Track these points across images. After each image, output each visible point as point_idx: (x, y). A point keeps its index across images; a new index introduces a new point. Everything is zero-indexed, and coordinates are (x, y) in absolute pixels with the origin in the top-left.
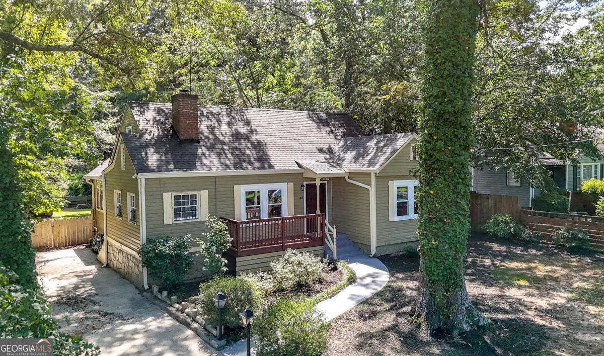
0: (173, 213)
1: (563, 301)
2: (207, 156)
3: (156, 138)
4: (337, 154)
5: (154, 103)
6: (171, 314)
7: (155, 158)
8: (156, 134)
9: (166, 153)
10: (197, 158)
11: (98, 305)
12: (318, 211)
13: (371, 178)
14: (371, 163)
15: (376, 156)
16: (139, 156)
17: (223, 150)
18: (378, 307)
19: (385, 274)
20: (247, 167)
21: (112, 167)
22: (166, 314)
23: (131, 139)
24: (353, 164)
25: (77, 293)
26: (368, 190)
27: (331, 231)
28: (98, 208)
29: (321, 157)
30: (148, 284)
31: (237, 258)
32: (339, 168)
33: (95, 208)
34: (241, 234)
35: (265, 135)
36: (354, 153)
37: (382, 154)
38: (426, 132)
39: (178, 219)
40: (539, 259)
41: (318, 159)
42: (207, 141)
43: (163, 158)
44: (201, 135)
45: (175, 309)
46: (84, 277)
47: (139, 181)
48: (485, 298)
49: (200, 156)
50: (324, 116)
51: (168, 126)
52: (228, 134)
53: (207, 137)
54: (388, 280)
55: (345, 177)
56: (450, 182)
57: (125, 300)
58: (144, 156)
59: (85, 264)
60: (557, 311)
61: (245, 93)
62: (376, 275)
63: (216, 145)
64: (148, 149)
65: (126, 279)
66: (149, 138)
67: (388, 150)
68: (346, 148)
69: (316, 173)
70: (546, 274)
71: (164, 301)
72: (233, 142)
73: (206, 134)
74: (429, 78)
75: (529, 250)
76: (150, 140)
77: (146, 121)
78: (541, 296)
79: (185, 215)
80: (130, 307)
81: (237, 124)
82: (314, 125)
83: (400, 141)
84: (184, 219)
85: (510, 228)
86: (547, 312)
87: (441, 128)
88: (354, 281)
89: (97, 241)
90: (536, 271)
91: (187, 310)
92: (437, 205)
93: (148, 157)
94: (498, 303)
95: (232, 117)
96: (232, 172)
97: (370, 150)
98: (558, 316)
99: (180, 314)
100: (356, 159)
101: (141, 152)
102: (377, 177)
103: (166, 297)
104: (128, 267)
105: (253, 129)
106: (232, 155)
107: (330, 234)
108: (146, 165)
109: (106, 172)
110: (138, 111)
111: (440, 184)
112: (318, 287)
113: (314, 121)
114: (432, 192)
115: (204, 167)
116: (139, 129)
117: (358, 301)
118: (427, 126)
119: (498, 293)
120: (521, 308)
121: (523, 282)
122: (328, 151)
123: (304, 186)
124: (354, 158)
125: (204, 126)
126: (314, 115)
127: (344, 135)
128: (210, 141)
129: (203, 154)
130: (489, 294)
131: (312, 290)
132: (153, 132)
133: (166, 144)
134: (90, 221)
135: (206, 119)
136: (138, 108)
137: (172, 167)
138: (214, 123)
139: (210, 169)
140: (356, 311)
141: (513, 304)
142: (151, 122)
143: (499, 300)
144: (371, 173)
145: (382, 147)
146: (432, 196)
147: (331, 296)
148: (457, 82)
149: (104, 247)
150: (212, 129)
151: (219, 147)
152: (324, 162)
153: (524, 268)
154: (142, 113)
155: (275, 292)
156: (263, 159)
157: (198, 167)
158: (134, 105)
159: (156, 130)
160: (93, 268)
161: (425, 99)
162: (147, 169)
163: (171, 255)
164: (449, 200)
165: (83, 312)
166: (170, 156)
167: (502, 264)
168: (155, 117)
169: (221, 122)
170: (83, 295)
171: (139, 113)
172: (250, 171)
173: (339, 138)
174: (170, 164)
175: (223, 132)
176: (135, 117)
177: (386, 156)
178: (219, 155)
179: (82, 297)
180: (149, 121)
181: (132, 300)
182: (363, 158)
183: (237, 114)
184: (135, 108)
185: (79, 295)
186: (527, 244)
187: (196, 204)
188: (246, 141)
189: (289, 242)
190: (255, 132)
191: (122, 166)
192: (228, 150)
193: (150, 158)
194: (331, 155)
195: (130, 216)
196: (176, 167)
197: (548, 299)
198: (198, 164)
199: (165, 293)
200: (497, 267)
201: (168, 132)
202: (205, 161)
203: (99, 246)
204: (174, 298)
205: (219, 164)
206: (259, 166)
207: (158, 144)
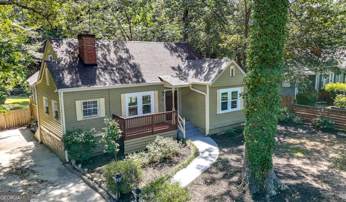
0: (83, 113)
1: (326, 168)
2: (103, 75)
3: (69, 64)
4: (184, 71)
5: (66, 39)
6: (85, 181)
7: (69, 78)
8: (69, 61)
9: (76, 73)
10: (96, 77)
11: (37, 174)
12: (174, 109)
13: (206, 88)
14: (206, 78)
15: (209, 74)
16: (58, 77)
17: (113, 71)
18: (215, 175)
19: (216, 149)
20: (128, 82)
21: (41, 81)
22: (81, 181)
23: (52, 65)
24: (194, 79)
25: (23, 165)
26: (205, 96)
27: (182, 121)
28: (33, 103)
29: (174, 73)
30: (68, 158)
31: (125, 141)
32: (186, 81)
33: (31, 103)
34: (127, 124)
35: (138, 59)
36: (194, 71)
37: (213, 72)
38: (253, 71)
39: (86, 117)
40: (305, 136)
41: (172, 75)
42: (102, 65)
43: (74, 78)
44: (98, 61)
45: (87, 178)
46: (27, 152)
47: (59, 94)
48: (279, 167)
49: (98, 75)
50: (174, 45)
51: (76, 55)
52: (115, 59)
53: (102, 62)
54: (218, 153)
55: (189, 87)
56: (268, 104)
57: (54, 170)
58: (62, 76)
59: (27, 140)
60: (324, 176)
61: (122, 26)
62: (211, 150)
63: (108, 67)
64: (64, 72)
65: (54, 153)
66: (64, 64)
67: (216, 70)
68: (189, 67)
69: (172, 85)
70: (312, 147)
71: (80, 171)
72: (119, 64)
73: (101, 60)
74: (256, 34)
75: (298, 129)
76: (65, 66)
77: (61, 52)
78: (312, 165)
79: (90, 114)
80: (57, 176)
81: (120, 52)
82: (168, 51)
83: (224, 64)
84: (90, 116)
85: (287, 115)
86: (318, 177)
87: (263, 69)
88: (198, 155)
89: (33, 125)
90: (305, 145)
91: (95, 179)
92: (258, 118)
93: (64, 77)
94: (288, 171)
95: (117, 47)
96: (119, 85)
97: (205, 70)
98: (325, 180)
99: (90, 181)
100: (196, 75)
101: (59, 74)
102: (210, 88)
103: (80, 168)
104: (55, 146)
105: (131, 55)
106: (119, 74)
107: (181, 123)
108: (63, 83)
109: (37, 84)
110: (56, 45)
111: (261, 105)
112: (176, 159)
113: (168, 49)
114: (256, 110)
115: (101, 83)
116: (57, 57)
117: (202, 170)
118: (254, 67)
119: (286, 163)
120: (303, 175)
121: (299, 154)
122: (178, 69)
123: (164, 92)
124: (195, 74)
125: (99, 54)
126: (168, 45)
127: (187, 58)
128: (104, 65)
129: (100, 74)
130: (281, 163)
131: (172, 162)
132: (66, 59)
133: (76, 68)
134: (29, 111)
135: (101, 49)
136: (55, 43)
137: (80, 83)
138: (106, 52)
139: (105, 84)
140: (202, 178)
141: (297, 171)
142: (65, 53)
143: (289, 169)
144: (206, 85)
145: (212, 68)
146: (255, 112)
147: (185, 166)
148: (275, 38)
149: (38, 130)
150: (105, 56)
151: (110, 69)
152: (176, 77)
153: (298, 143)
154: (59, 46)
155: (150, 163)
156: (138, 75)
157: (97, 83)
158: (52, 41)
159: (68, 58)
160: (32, 144)
161: (252, 48)
162: (64, 86)
163: (83, 143)
164: (267, 115)
165: (27, 180)
166: (78, 76)
167: (285, 140)
168: (67, 49)
169: (110, 51)
170: (26, 167)
171: (56, 46)
172: (130, 85)
173: (184, 60)
174: (79, 82)
175: (112, 58)
176: (54, 49)
177: (216, 74)
178: (110, 74)
179: (25, 168)
180: (63, 52)
181: (59, 169)
182: (201, 75)
183: (120, 45)
184: (54, 43)
185: (24, 167)
186: (297, 125)
187: (97, 107)
188: (127, 64)
189: (156, 129)
190: (132, 58)
191: (47, 83)
192: (116, 71)
193: (65, 78)
194: (180, 72)
195: (54, 115)
196: (83, 84)
197: (317, 167)
198: (97, 81)
199: (80, 166)
200: (282, 143)
201: (77, 59)
202: (102, 79)
203: (35, 128)
204: (86, 169)
205: (111, 81)
206: (136, 81)
207: (70, 68)
